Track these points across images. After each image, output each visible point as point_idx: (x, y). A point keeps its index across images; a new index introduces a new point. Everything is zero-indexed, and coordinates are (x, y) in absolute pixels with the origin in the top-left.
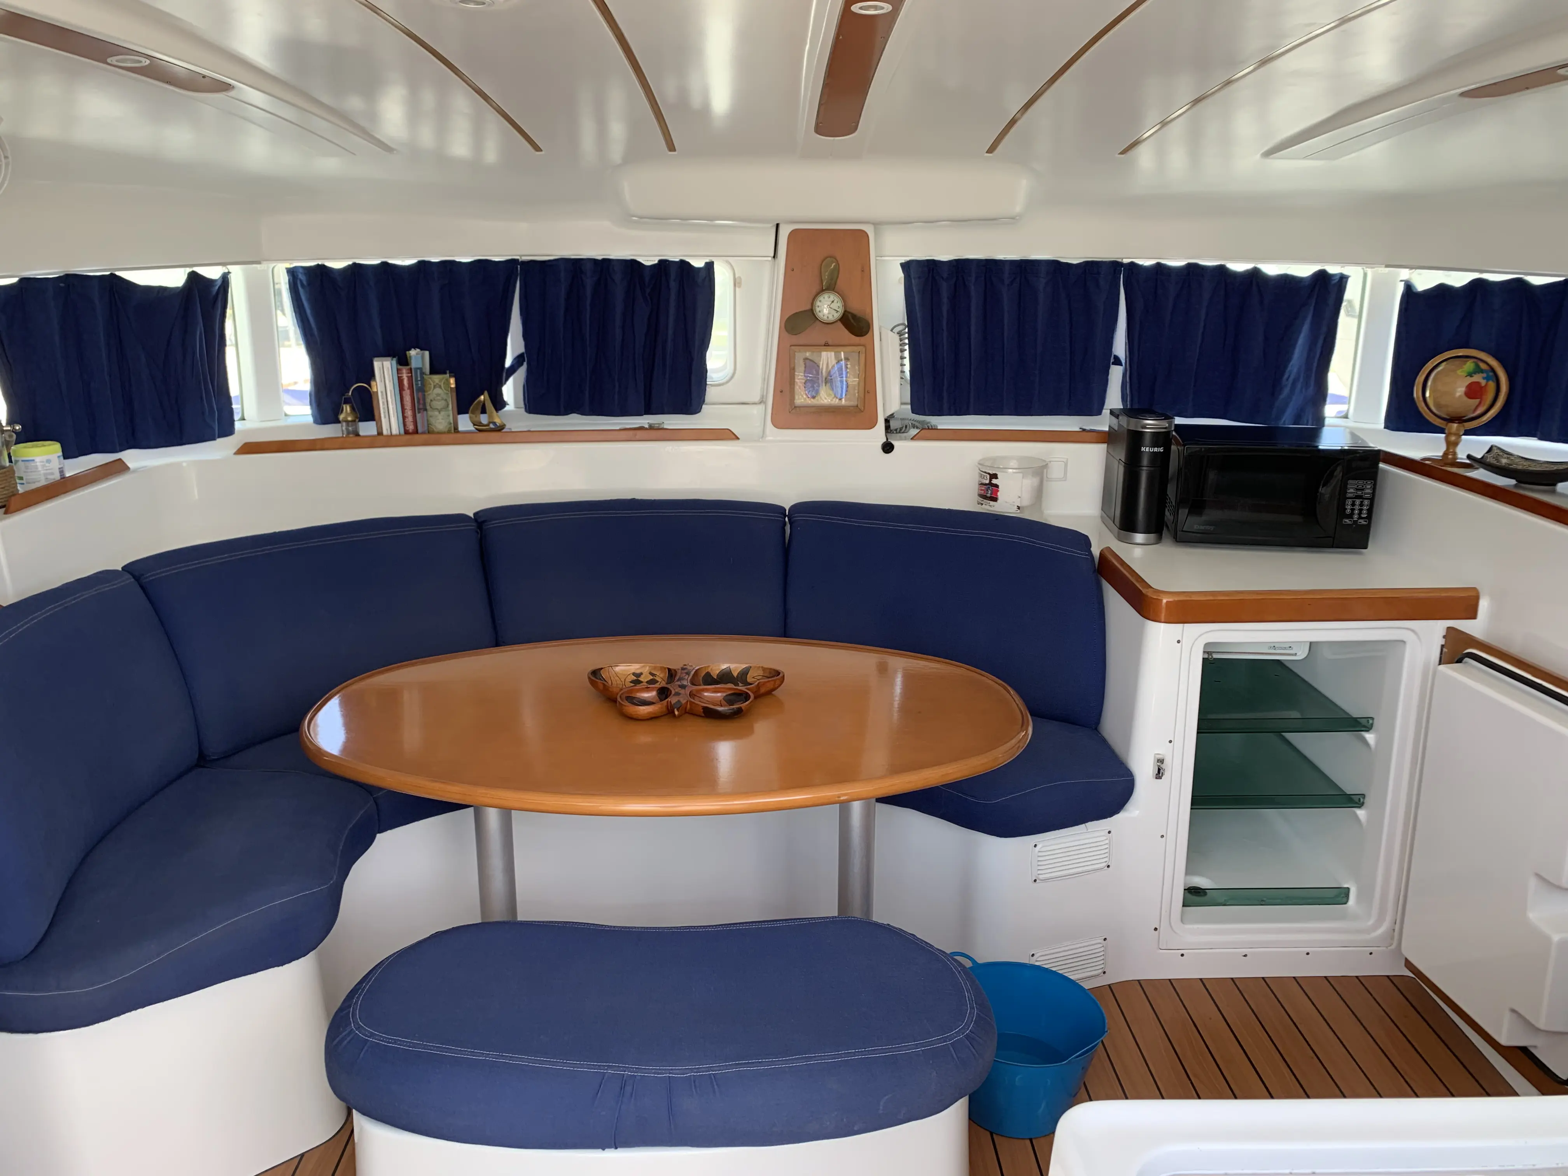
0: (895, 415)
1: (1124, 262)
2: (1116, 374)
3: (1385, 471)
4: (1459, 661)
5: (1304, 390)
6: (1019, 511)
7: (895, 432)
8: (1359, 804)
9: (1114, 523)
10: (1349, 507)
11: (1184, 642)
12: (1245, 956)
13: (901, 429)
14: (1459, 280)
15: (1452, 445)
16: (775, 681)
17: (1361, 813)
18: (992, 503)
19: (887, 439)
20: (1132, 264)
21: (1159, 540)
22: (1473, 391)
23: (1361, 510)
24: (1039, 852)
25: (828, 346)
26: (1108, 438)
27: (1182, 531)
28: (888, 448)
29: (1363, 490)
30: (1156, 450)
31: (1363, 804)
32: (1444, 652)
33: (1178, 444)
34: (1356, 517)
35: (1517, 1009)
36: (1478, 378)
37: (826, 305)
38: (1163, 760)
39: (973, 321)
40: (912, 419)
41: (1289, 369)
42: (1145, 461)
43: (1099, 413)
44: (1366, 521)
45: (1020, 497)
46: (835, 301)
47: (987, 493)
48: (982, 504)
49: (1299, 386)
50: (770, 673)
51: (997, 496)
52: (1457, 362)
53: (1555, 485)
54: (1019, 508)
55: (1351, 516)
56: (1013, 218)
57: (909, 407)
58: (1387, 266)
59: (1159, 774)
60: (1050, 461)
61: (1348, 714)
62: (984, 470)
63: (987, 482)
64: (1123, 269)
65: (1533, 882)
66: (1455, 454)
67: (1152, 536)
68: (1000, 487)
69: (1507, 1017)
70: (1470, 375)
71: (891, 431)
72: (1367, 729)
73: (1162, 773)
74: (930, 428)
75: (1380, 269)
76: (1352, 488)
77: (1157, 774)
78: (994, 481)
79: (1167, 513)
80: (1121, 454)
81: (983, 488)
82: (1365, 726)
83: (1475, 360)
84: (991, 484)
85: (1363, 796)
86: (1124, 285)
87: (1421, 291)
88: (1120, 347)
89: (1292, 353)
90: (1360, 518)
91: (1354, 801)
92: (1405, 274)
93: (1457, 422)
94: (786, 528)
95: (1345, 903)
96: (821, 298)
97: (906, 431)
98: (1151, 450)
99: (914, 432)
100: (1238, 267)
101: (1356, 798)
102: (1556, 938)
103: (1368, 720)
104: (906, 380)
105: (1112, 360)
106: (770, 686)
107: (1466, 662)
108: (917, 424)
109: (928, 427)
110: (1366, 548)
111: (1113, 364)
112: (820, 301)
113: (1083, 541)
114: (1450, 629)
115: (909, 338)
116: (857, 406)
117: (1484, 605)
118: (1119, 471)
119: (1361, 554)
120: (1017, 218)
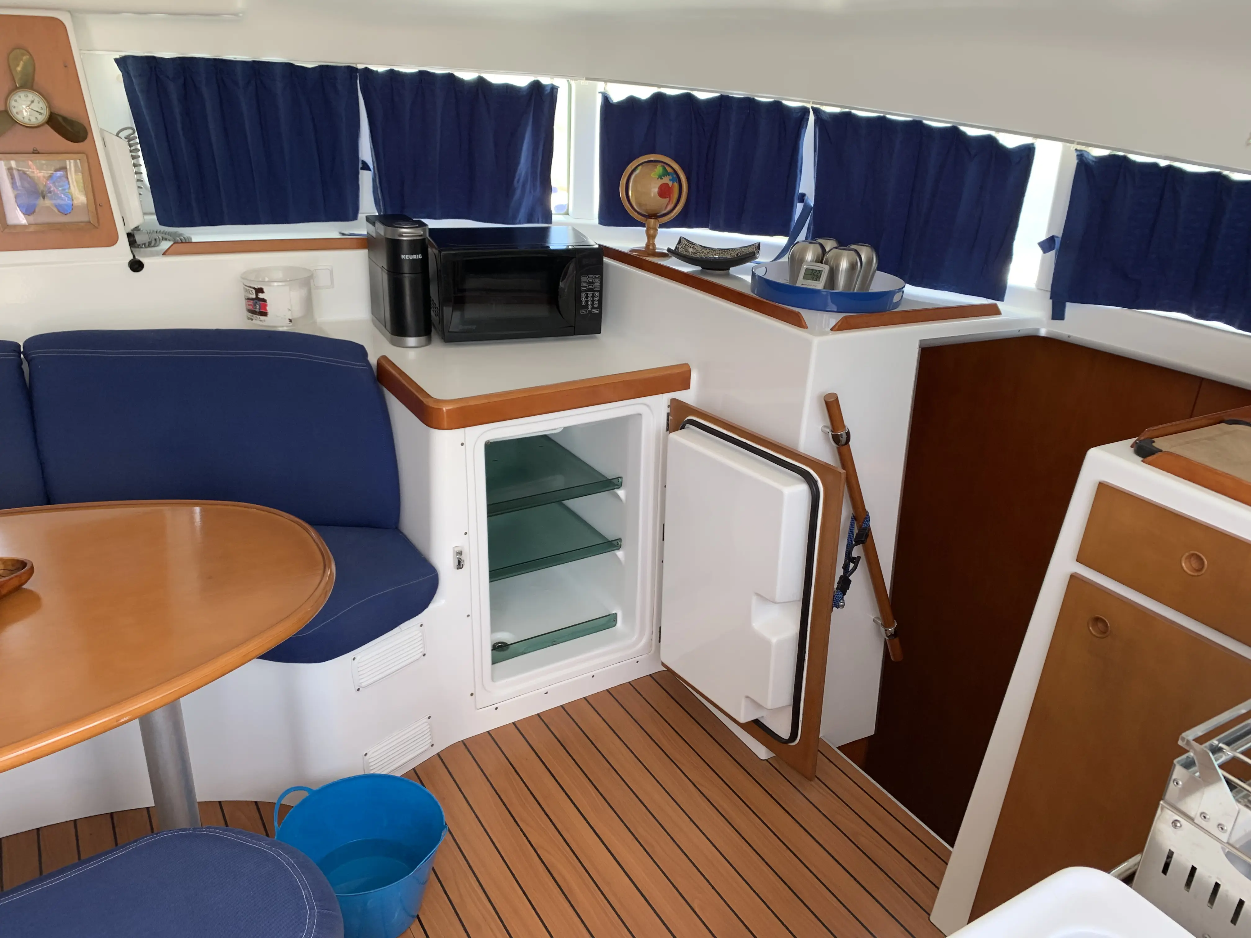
0: (140, 227)
1: (359, 68)
2: (366, 179)
3: (608, 265)
4: (683, 428)
5: (532, 192)
6: (291, 324)
7: (143, 246)
8: (617, 547)
9: (385, 327)
10: (584, 299)
11: (467, 444)
12: (546, 693)
13: (150, 243)
14: (644, 93)
15: (651, 237)
16: (20, 576)
17: (620, 554)
18: (262, 318)
19: (134, 256)
20: (366, 69)
21: (429, 342)
22: (664, 192)
23: (593, 301)
24: (359, 663)
25: (38, 153)
26: (367, 243)
27: (449, 332)
28: (136, 266)
29: (593, 283)
30: (415, 257)
31: (620, 546)
32: (670, 419)
33: (432, 246)
34: (590, 307)
35: (750, 696)
36: (666, 180)
37: (24, 105)
38: (462, 552)
39: (211, 126)
40: (159, 231)
41: (518, 172)
42: (406, 268)
43: (355, 218)
44: (598, 310)
45: (290, 310)
46: (36, 101)
47: (255, 308)
48: (252, 319)
49: (528, 186)
50: (13, 565)
51: (267, 310)
52: (650, 165)
53: (728, 269)
54: (290, 321)
55: (586, 307)
56: (235, 14)
57: (155, 217)
58: (587, 79)
59: (460, 565)
60: (316, 270)
61: (603, 476)
62: (248, 285)
63: (254, 296)
64: (358, 74)
65: (754, 599)
66: (654, 245)
67: (423, 339)
68: (268, 301)
69: (743, 702)
70: (660, 177)
71: (139, 245)
72: (618, 487)
73: (462, 564)
74: (184, 241)
75: (582, 81)
76: (584, 282)
77: (457, 566)
78: (261, 296)
79: (433, 314)
80: (383, 261)
81: (251, 303)
82: (617, 485)
83: (663, 164)
84: (257, 298)
85: (620, 539)
86: (361, 89)
87: (616, 103)
88: (366, 152)
89: (520, 157)
90: (593, 307)
91: (613, 545)
92: (601, 86)
93: (653, 218)
94: (23, 366)
95: (615, 626)
96: (16, 97)
97: (157, 244)
98: (410, 258)
99: (165, 245)
100: (467, 75)
101: (615, 543)
102: (774, 640)
103: (618, 480)
104: (146, 188)
105: (360, 165)
106: (15, 583)
107: (688, 428)
108: (166, 236)
109: (181, 240)
110: (600, 333)
111: (362, 169)
112: (16, 101)
113: (359, 351)
114: (673, 401)
115: (141, 143)
116: (90, 222)
117: (694, 377)
118: (383, 278)
119: (596, 338)
120: (241, 15)
